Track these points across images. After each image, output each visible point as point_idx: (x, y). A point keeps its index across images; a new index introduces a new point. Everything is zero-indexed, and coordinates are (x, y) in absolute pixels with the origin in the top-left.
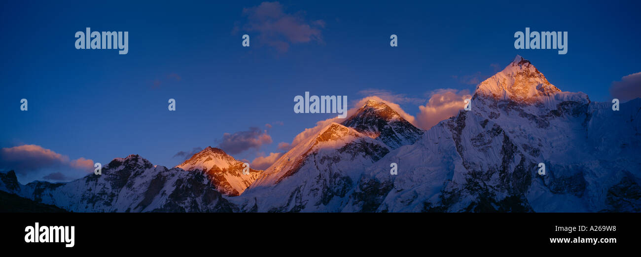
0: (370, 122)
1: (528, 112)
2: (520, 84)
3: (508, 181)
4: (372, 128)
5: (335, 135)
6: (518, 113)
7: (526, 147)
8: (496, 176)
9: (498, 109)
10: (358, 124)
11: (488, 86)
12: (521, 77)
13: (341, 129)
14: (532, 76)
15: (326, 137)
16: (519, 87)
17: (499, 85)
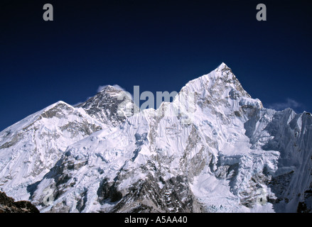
0: (104, 106)
1: (218, 111)
2: (218, 86)
3: (186, 166)
4: (105, 111)
5: (60, 113)
6: (211, 110)
7: (208, 139)
8: (177, 160)
9: (197, 105)
10: (93, 106)
11: (193, 85)
12: (220, 81)
13: (68, 108)
14: (229, 81)
15: (50, 115)
16: (216, 89)
17: (202, 85)
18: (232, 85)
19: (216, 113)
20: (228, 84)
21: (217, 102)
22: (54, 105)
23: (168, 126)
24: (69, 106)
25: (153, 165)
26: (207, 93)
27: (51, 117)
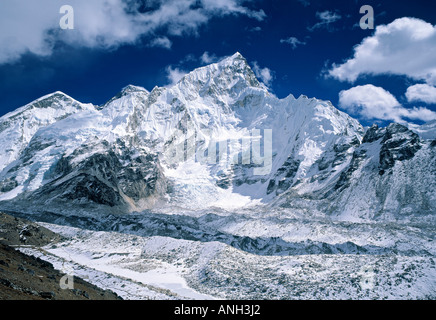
1: (221, 100)
2: (226, 76)
5: (57, 104)
6: (213, 99)
7: (203, 126)
9: (198, 94)
11: (198, 73)
12: (229, 70)
13: (65, 99)
14: (239, 71)
15: (44, 105)
16: (224, 78)
17: (208, 73)
18: (242, 75)
19: (218, 102)
20: (237, 74)
21: (221, 92)
22: (50, 95)
23: (159, 110)
24: (68, 97)
25: (123, 144)
26: (212, 82)
27: (46, 107)
